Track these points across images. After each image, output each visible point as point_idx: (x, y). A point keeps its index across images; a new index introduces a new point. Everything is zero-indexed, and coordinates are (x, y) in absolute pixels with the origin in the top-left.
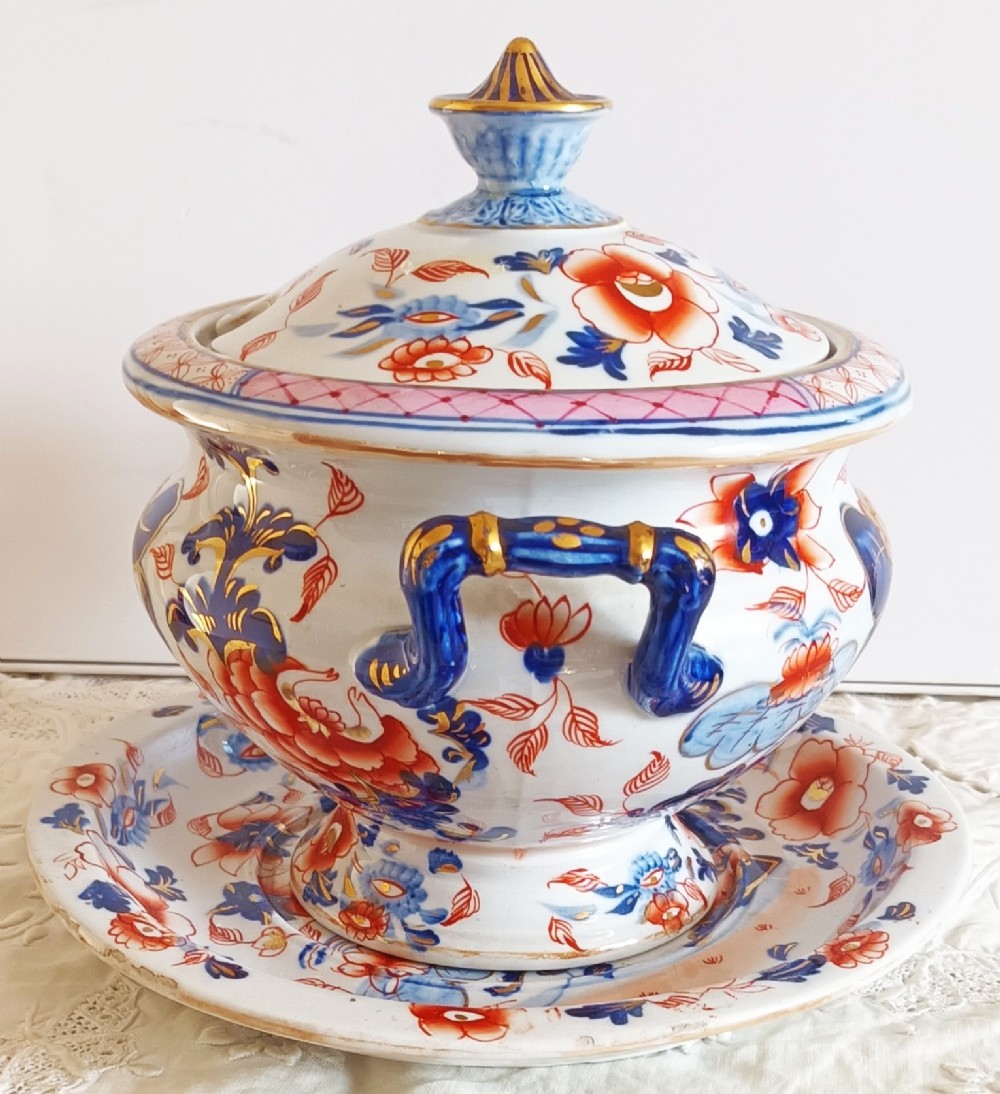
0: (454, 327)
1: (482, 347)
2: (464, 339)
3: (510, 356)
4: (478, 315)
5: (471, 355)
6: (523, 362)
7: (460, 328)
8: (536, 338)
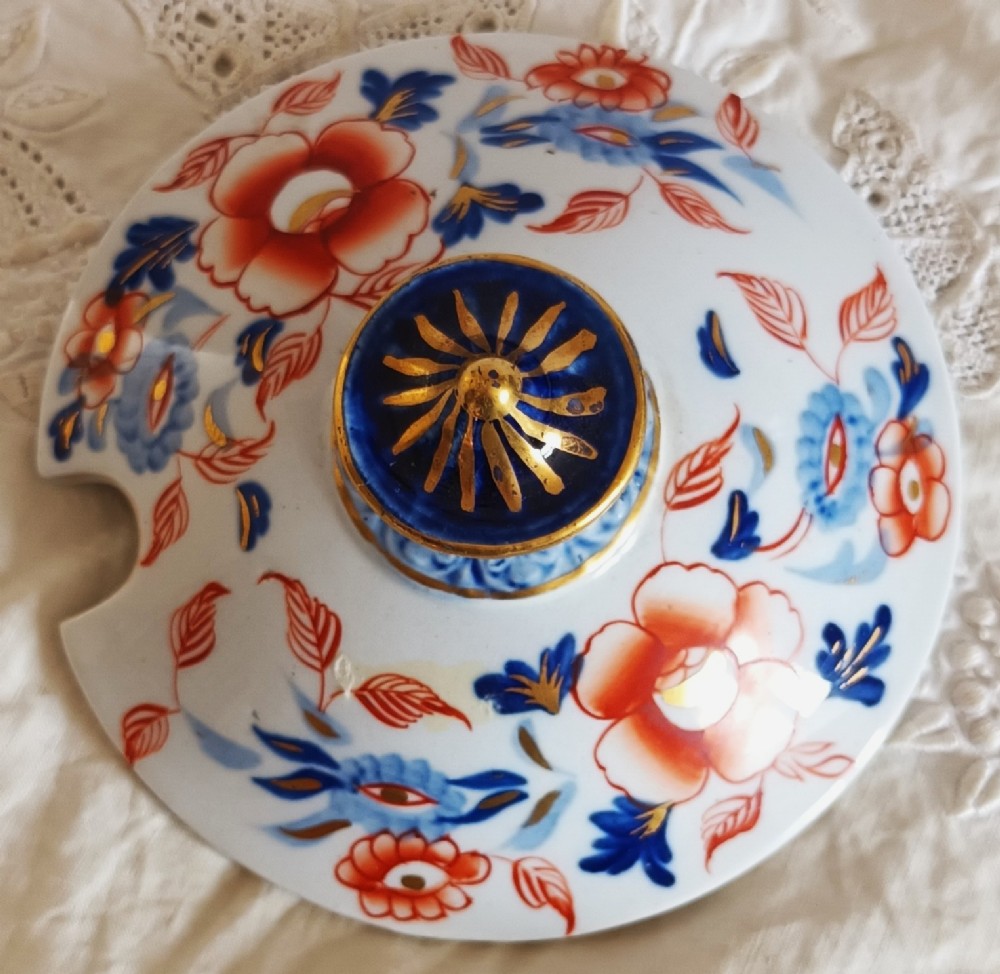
0: (432, 817)
1: (475, 854)
2: (446, 838)
3: (516, 866)
4: (463, 798)
5: (461, 868)
6: (534, 875)
7: (441, 820)
8: (547, 833)
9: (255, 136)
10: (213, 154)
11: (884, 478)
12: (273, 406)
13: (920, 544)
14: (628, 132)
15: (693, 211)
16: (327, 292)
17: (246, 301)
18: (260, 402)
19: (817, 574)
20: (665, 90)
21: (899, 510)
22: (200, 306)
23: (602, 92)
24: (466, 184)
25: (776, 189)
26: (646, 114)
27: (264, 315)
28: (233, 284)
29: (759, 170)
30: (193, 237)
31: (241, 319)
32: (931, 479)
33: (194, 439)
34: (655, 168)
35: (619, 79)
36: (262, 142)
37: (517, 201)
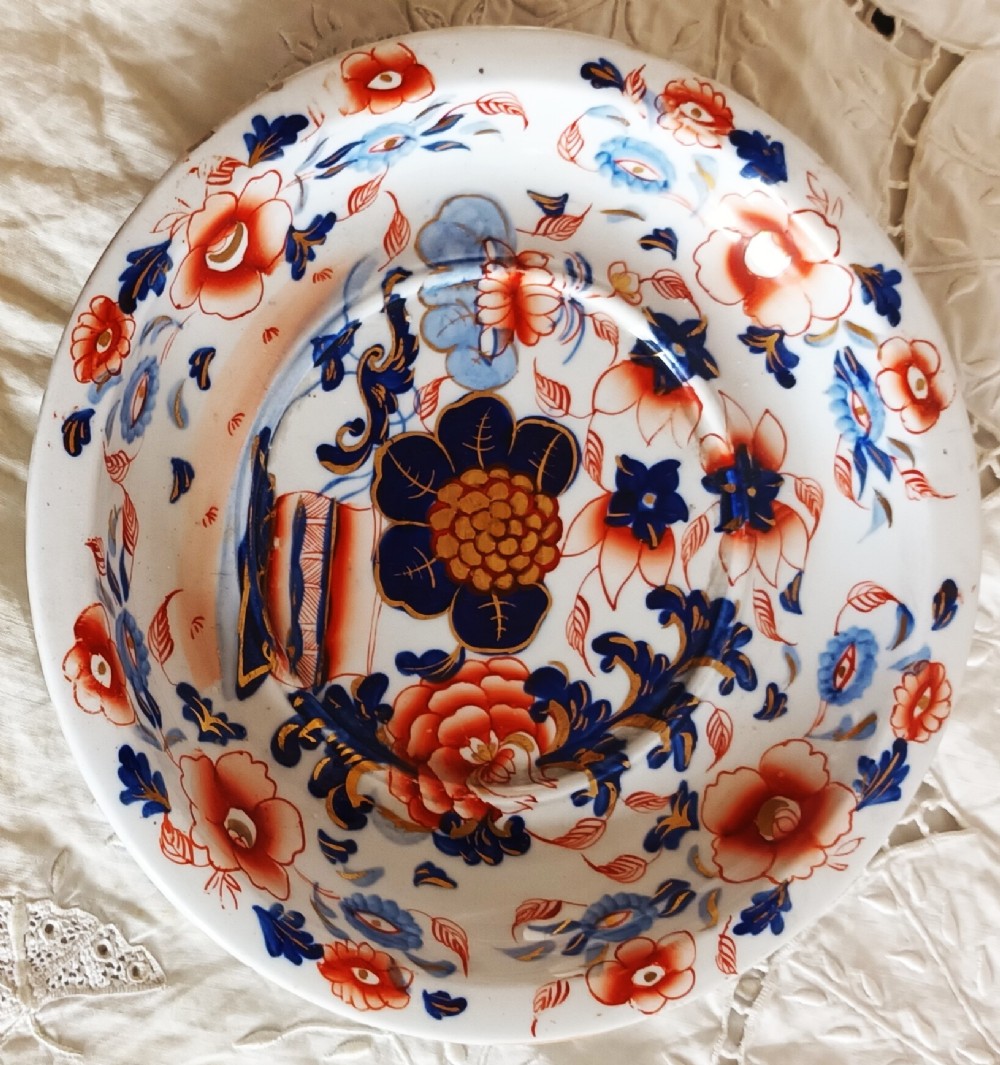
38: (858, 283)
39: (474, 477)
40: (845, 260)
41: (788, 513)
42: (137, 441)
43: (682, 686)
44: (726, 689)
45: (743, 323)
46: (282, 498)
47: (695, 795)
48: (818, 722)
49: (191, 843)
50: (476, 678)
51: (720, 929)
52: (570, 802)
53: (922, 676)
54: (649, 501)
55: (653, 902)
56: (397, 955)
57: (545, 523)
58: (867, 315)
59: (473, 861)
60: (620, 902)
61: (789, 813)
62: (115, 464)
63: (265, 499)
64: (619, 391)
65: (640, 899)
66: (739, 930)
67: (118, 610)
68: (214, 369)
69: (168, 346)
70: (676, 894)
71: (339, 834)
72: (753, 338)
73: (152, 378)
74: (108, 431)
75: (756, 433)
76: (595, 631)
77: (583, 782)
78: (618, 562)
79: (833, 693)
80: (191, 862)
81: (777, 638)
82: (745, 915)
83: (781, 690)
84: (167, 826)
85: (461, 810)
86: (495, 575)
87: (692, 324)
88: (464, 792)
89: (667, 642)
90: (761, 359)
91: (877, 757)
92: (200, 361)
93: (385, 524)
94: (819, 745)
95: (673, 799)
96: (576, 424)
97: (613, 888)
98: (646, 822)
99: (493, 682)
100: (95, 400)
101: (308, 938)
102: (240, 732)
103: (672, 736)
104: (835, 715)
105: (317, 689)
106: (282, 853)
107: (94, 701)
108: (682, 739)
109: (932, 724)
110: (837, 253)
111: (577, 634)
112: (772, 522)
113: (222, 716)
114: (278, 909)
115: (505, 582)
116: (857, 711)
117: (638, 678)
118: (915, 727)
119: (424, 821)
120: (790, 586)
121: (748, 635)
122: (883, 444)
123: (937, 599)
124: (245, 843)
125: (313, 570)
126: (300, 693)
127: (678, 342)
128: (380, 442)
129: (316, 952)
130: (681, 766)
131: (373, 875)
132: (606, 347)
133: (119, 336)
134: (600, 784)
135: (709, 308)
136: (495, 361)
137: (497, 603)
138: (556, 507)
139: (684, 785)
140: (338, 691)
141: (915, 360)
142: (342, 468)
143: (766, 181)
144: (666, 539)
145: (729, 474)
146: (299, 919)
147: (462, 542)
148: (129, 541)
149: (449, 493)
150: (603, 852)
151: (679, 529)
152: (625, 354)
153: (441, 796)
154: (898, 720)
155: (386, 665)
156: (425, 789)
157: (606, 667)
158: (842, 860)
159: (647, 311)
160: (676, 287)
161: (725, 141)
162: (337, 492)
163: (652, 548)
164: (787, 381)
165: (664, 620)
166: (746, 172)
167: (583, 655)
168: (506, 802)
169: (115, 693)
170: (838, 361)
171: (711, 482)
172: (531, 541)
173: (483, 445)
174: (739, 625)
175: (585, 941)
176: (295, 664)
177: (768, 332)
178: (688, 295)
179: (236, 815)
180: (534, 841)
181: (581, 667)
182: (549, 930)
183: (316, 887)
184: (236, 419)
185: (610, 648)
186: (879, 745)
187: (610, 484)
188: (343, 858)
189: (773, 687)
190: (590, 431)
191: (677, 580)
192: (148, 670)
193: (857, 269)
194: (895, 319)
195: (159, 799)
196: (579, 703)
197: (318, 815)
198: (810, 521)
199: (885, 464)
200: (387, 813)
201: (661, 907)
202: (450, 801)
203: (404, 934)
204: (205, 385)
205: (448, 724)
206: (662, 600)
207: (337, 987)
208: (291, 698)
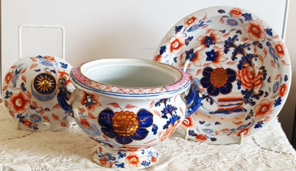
9: (10, 108)
10: (11, 112)
11: (49, 60)
12: (38, 107)
13: (54, 59)
14: (15, 76)
15: (24, 71)
16: (29, 101)
17: (28, 109)
18: (38, 108)
19: (57, 67)
20: (10, 73)
21: (52, 60)
22: (27, 113)
23: (10, 78)
24: (20, 89)
25: (22, 65)
26: (13, 74)
27: (30, 107)
28: (26, 110)
29: (19, 66)
30: (20, 114)
31: (30, 109)
32: (49, 57)
33: (39, 114)
34: (19, 74)
35: (9, 77)
36: (11, 107)
37: (23, 85)
38: (178, 33)
39: (212, 82)
40: (175, 35)
41: (211, 34)
42: (213, 130)
43: (238, 47)
44: (238, 40)
45: (185, 46)
46: (219, 109)
47: (254, 42)
48: (241, 25)
49: (266, 117)
50: (240, 77)
51: (272, 39)
52: (257, 61)
53: (232, 13)
54: (212, 56)
55: (270, 48)
56: (280, 85)
57: (217, 71)
58: (182, 30)
59: (266, 74)
60: (270, 52)
61: (254, 29)
62: (217, 133)
63: (219, 111)
64: (197, 62)
65: (269, 49)
66: (272, 36)
67: (236, 130)
68: (202, 121)
69: (200, 128)
70: (268, 44)
71: (264, 94)
72: (187, 44)
73: (205, 130)
74: (213, 135)
75: (200, 41)
76: (231, 61)
77: (253, 60)
78: (221, 59)
79: (236, 24)
80: (269, 117)
81: (229, 33)
82: (270, 35)
83: (237, 31)
84: (264, 121)
85: (259, 78)
86: (225, 77)
87: (186, 53)
88: (257, 77)
89: (232, 50)
90: (190, 42)
91: (245, 18)
92: (202, 123)
93: (220, 94)
94: (244, 25)
95: (255, 45)
96: (202, 68)
97: (268, 53)
98: (258, 49)
99: (241, 75)
100: (209, 138)
101: (278, 99)
102: (251, 110)
103: (245, 47)
104: (240, 23)
105: (244, 100)
106: (267, 103)
107: (249, 133)
108: (246, 46)
109: (239, 11)
110: (174, 36)
111: (232, 63)
112: (213, 37)
113: (249, 113)
114: (274, 104)
115: (226, 75)
116: (238, 21)
117: (238, 53)
118: (240, 13)
119: (261, 82)
120: (222, 32)
121: (230, 38)
122: (200, 23)
123: (221, 13)
124: (266, 109)
125: (228, 103)
126: (245, 103)
127: (189, 55)
128: (209, 96)
129: (280, 98)
130: (250, 45)
131: (270, 89)
132: (191, 65)
133: (200, 135)
134: (253, 57)
135: (184, 51)
136: (195, 81)
137: (229, 76)
138: (215, 69)
139: (252, 44)
140: (244, 97)
141: (187, 22)
142: (213, 101)
143: (166, 49)
144: (217, 52)
145: (207, 44)
146: (276, 101)
147: (221, 82)
148: (227, 130)
149: (215, 85)
150: (263, 55)
151: (215, 50)
152: (192, 62)
153: (257, 81)
154: (239, 16)
155: (240, 91)
156: (256, 83)
157: (236, 58)
158: (260, 21)
159: (185, 60)
160: (181, 56)
161: (161, 56)
162: (216, 101)
163: (219, 54)
164: (192, 37)
165: (229, 51)
166: (165, 51)
167: (235, 62)
168: (257, 71)
169: (247, 130)
170: (189, 32)
171: (208, 47)
172: (220, 72)
173: (207, 81)
174: (228, 40)
175: (276, 57)
176: (241, 104)
177: (186, 42)
178: (182, 55)
179: (263, 110)
180: (263, 66)
181: (237, 62)
182: (275, 62)
183: (272, 97)
184: (209, 117)
185: (234, 58)
186: (243, 18)
187: (210, 62)
188: (267, 93)
189: (237, 32)
190: (203, 66)
191: (223, 49)
192: (244, 125)
193: (176, 33)
194: (182, 26)
195: (261, 122)
196: (242, 62)
197: (262, 98)
198: (212, 31)
199: (202, 23)
200: (261, 88)
201: (270, 46)
202: (258, 79)
203: (277, 84)
204: (204, 122)
205: (247, 81)
206: (226, 51)
207: (284, 94)
208: (246, 104)
